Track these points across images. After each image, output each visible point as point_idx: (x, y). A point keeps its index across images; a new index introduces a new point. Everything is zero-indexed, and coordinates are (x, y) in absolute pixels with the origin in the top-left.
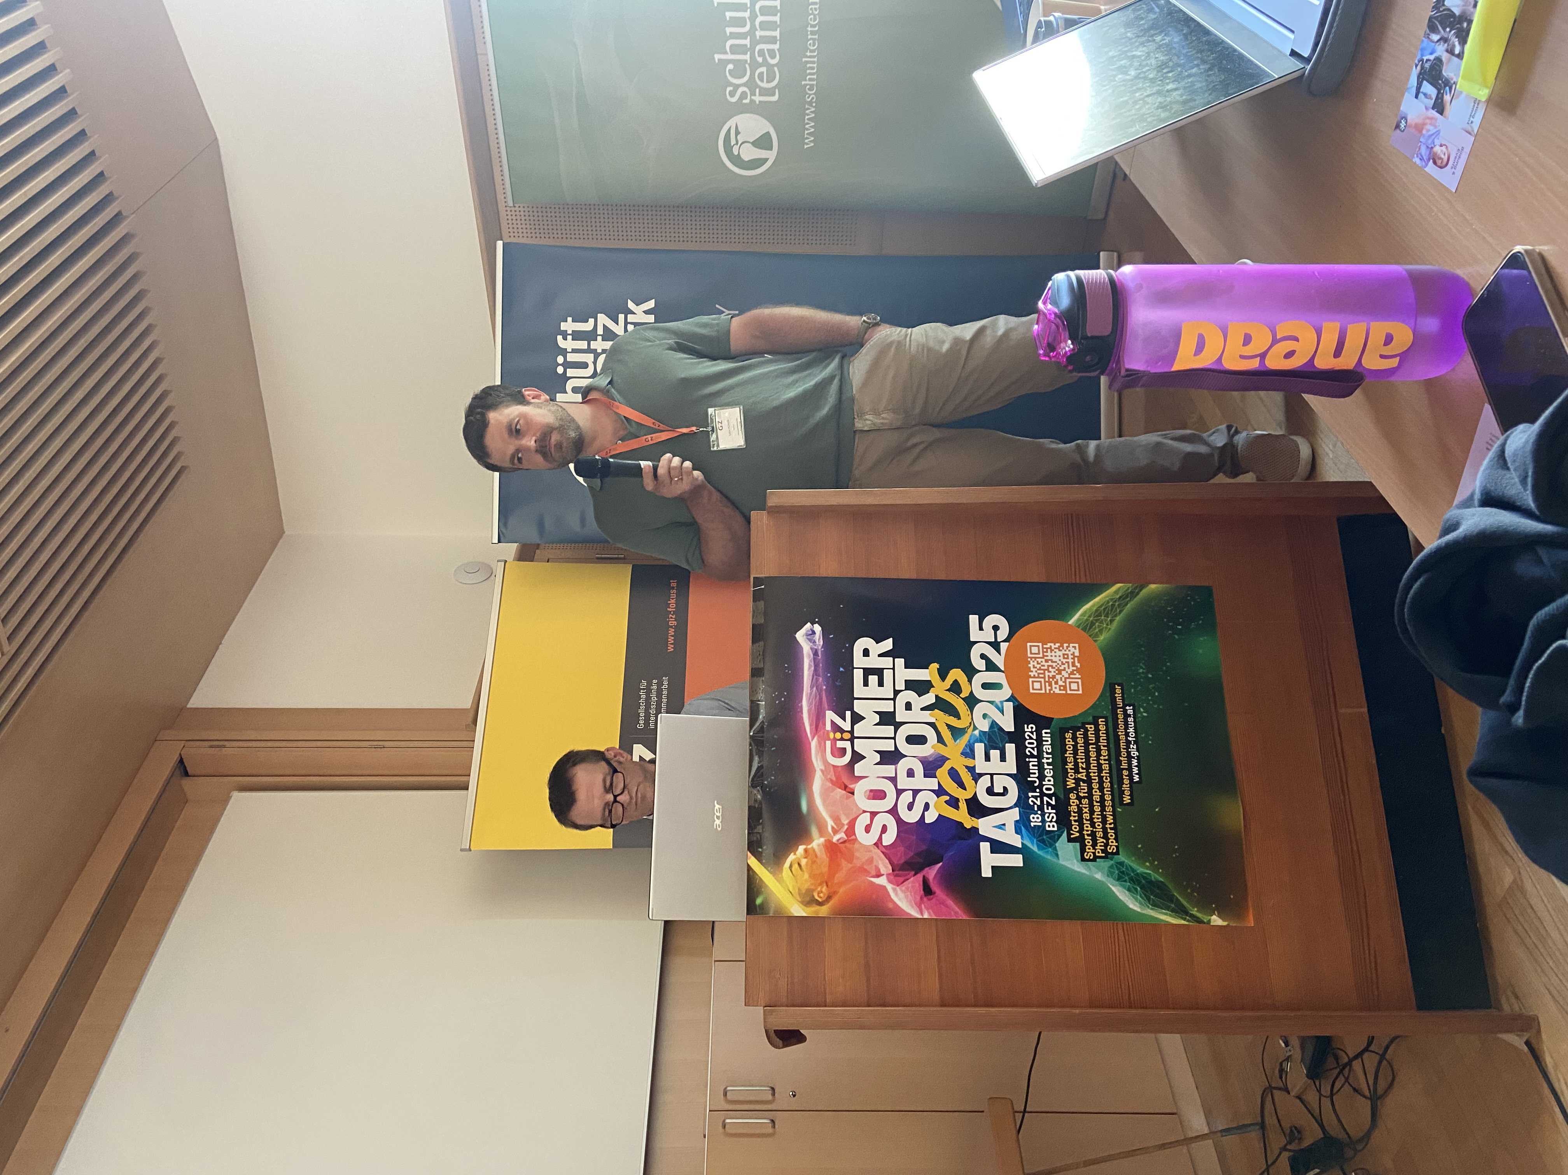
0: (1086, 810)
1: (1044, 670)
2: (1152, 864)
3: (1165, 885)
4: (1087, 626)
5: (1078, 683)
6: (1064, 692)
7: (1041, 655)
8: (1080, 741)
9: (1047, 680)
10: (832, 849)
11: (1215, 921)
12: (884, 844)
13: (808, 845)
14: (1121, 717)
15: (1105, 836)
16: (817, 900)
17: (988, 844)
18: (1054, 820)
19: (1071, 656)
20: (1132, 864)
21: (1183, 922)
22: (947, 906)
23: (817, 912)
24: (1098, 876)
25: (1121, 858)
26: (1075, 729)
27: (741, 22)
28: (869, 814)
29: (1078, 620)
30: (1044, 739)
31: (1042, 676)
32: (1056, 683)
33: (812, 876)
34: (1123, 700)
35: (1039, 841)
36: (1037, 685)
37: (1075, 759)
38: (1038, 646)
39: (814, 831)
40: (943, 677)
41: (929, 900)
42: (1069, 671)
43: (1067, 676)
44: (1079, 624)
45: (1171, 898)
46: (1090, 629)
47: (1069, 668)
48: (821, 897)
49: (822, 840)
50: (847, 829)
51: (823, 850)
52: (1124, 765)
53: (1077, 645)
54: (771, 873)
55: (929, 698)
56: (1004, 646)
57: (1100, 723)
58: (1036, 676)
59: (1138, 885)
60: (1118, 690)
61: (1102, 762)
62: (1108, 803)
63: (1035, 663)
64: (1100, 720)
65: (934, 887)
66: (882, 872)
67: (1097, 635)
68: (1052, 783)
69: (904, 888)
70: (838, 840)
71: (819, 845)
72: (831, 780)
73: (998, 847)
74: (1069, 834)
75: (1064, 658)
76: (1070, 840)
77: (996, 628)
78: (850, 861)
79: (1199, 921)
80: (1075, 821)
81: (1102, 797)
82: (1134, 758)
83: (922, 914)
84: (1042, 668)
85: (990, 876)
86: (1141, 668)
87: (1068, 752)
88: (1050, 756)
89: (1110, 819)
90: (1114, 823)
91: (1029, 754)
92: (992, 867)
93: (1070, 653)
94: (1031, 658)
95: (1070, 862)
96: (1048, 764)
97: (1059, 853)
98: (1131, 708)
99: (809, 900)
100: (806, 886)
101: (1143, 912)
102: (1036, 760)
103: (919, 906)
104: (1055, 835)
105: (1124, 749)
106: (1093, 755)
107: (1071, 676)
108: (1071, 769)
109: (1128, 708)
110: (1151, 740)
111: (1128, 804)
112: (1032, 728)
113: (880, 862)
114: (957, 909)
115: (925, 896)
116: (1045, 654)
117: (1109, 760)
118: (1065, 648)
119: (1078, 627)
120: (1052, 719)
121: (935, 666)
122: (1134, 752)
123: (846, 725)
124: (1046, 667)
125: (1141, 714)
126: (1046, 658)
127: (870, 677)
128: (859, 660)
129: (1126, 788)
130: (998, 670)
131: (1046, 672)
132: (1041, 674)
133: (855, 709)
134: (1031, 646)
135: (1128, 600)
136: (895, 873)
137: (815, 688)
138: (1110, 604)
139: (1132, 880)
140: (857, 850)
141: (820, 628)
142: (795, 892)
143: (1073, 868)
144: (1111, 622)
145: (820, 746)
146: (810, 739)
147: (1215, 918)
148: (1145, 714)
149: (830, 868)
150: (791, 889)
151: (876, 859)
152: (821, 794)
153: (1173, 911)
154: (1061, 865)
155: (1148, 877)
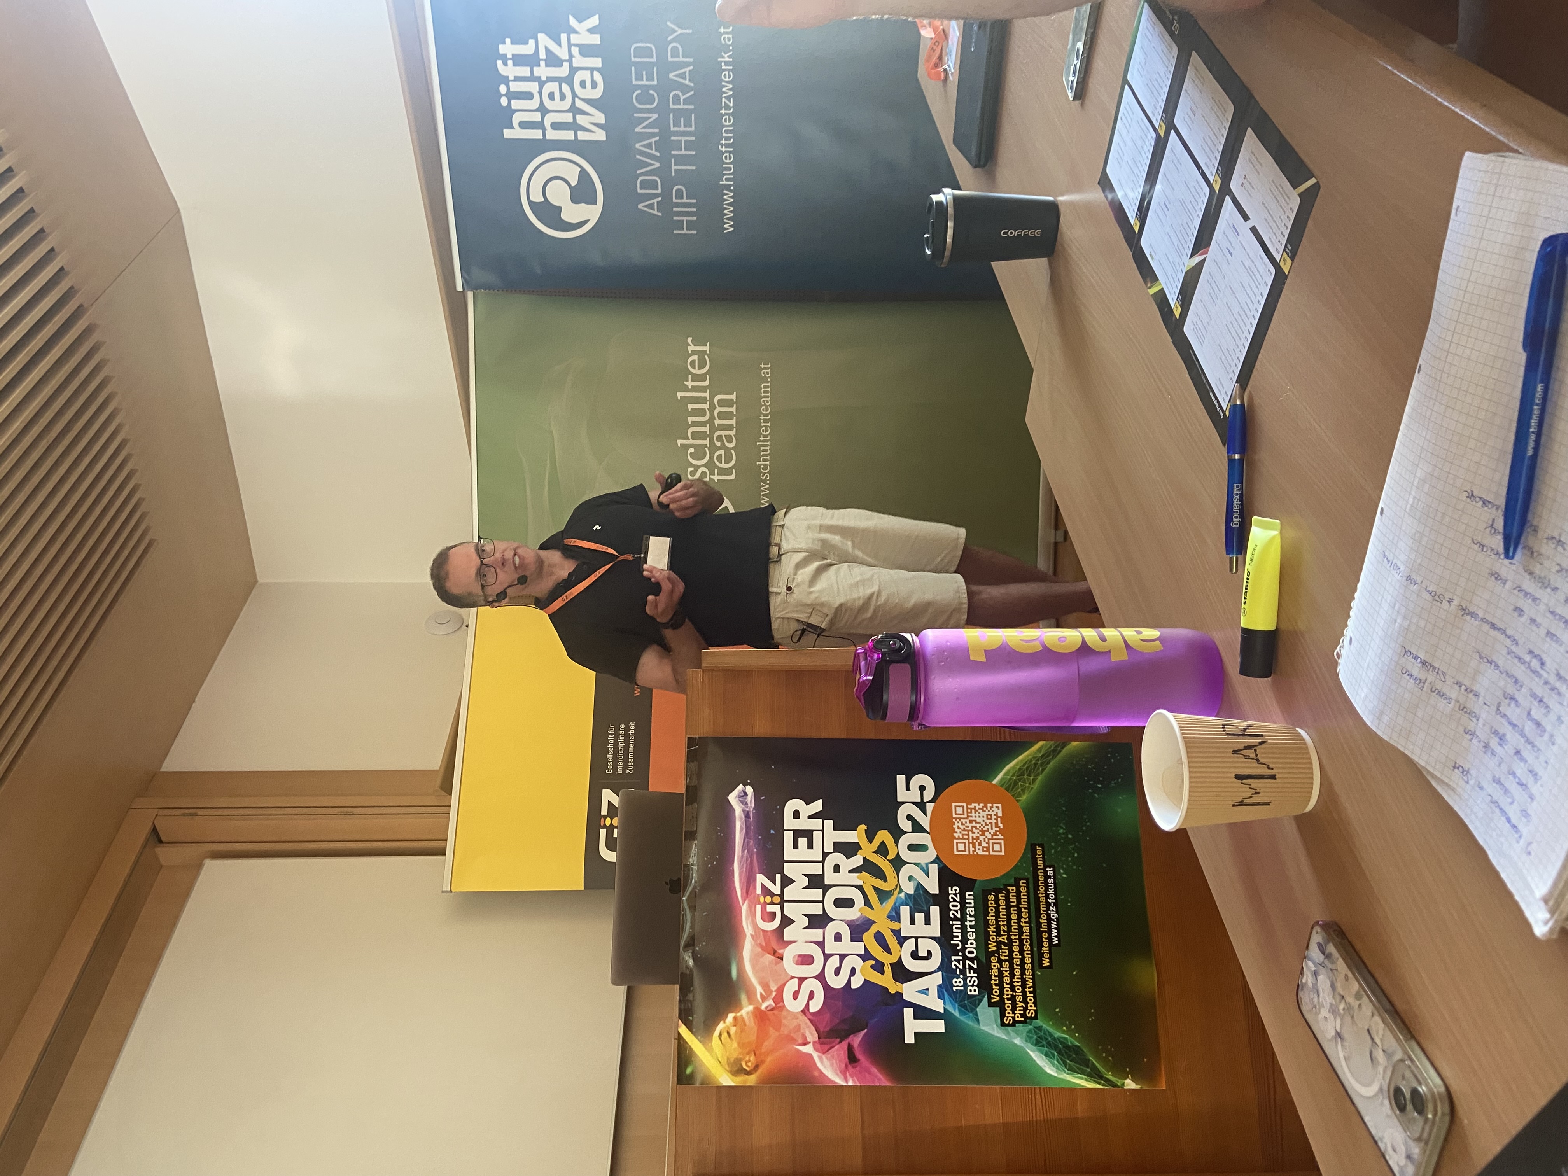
0: (1006, 974)
1: (968, 831)
2: (1069, 1028)
3: (1082, 1050)
4: (1011, 786)
5: (1000, 844)
6: (987, 853)
7: (965, 816)
8: (1002, 903)
9: (971, 841)
10: (761, 1016)
11: (1127, 1085)
12: (811, 1010)
13: (736, 1013)
14: (1041, 878)
15: (1025, 1001)
16: (745, 1070)
17: (912, 1009)
18: (975, 984)
19: (994, 817)
20: (1048, 1028)
21: (1098, 1086)
22: (870, 1073)
23: (745, 1081)
24: (1017, 1041)
25: (1039, 1022)
26: (998, 891)
29: (1002, 779)
30: (967, 901)
31: (966, 837)
32: (980, 844)
33: (741, 1045)
34: (1044, 861)
35: (959, 1006)
36: (961, 847)
37: (997, 922)
38: (963, 807)
39: (744, 998)
40: (870, 837)
41: (854, 1067)
42: (992, 832)
43: (990, 836)
44: (1002, 784)
45: (1087, 1063)
46: (1013, 788)
47: (992, 829)
48: (748, 1066)
49: (751, 1008)
50: (776, 995)
51: (752, 1017)
53: (1000, 805)
54: (701, 1042)
55: (857, 861)
56: (930, 807)
57: (1021, 885)
58: (961, 837)
59: (1056, 1049)
60: (1039, 852)
61: (1023, 924)
62: (1028, 966)
63: (960, 824)
64: (1022, 882)
65: (859, 1054)
66: (809, 1040)
67: (1019, 795)
68: (974, 946)
69: (829, 1056)
70: (766, 1008)
71: (748, 1013)
72: (761, 945)
73: (922, 1013)
74: (990, 999)
76: (990, 1005)
77: (922, 788)
78: (777, 1028)
79: (1113, 1085)
80: (996, 985)
81: (1022, 960)
82: (1053, 920)
83: (847, 1082)
85: (913, 1042)
86: (1062, 828)
87: (990, 915)
88: (973, 919)
89: (1029, 983)
90: (1034, 987)
91: (952, 916)
92: (916, 1033)
93: (993, 814)
94: (956, 819)
95: (990, 1028)
96: (971, 927)
97: (979, 1018)
98: (1052, 869)
99: (737, 1070)
100: (735, 1055)
101: (1061, 1077)
102: (959, 923)
103: (844, 1073)
104: (976, 1000)
105: (1044, 911)
106: (1014, 917)
107: (994, 837)
108: (993, 932)
109: (1048, 869)
110: (1070, 902)
111: (1047, 967)
113: (807, 1030)
114: (880, 1076)
115: (850, 1063)
116: (970, 815)
117: (1029, 922)
118: (989, 809)
119: (1002, 786)
120: (976, 880)
121: (863, 828)
122: (1054, 916)
123: (776, 889)
124: (970, 828)
125: (1061, 874)
126: (970, 818)
127: (800, 839)
128: (790, 823)
129: (1045, 949)
130: (923, 830)
131: (970, 833)
132: (966, 835)
133: (785, 873)
134: (956, 806)
135: (1051, 757)
136: (821, 1040)
137: (746, 851)
138: (1033, 762)
139: (1049, 1044)
140: (786, 1018)
141: (752, 790)
142: (724, 1062)
143: (993, 1033)
144: (1034, 780)
145: (751, 911)
146: (741, 904)
147: (1128, 1081)
148: (1064, 876)
149: (758, 1037)
150: (720, 1059)
151: (802, 1025)
152: (751, 961)
153: (1089, 1075)
154: (982, 1030)
155: (1064, 1041)
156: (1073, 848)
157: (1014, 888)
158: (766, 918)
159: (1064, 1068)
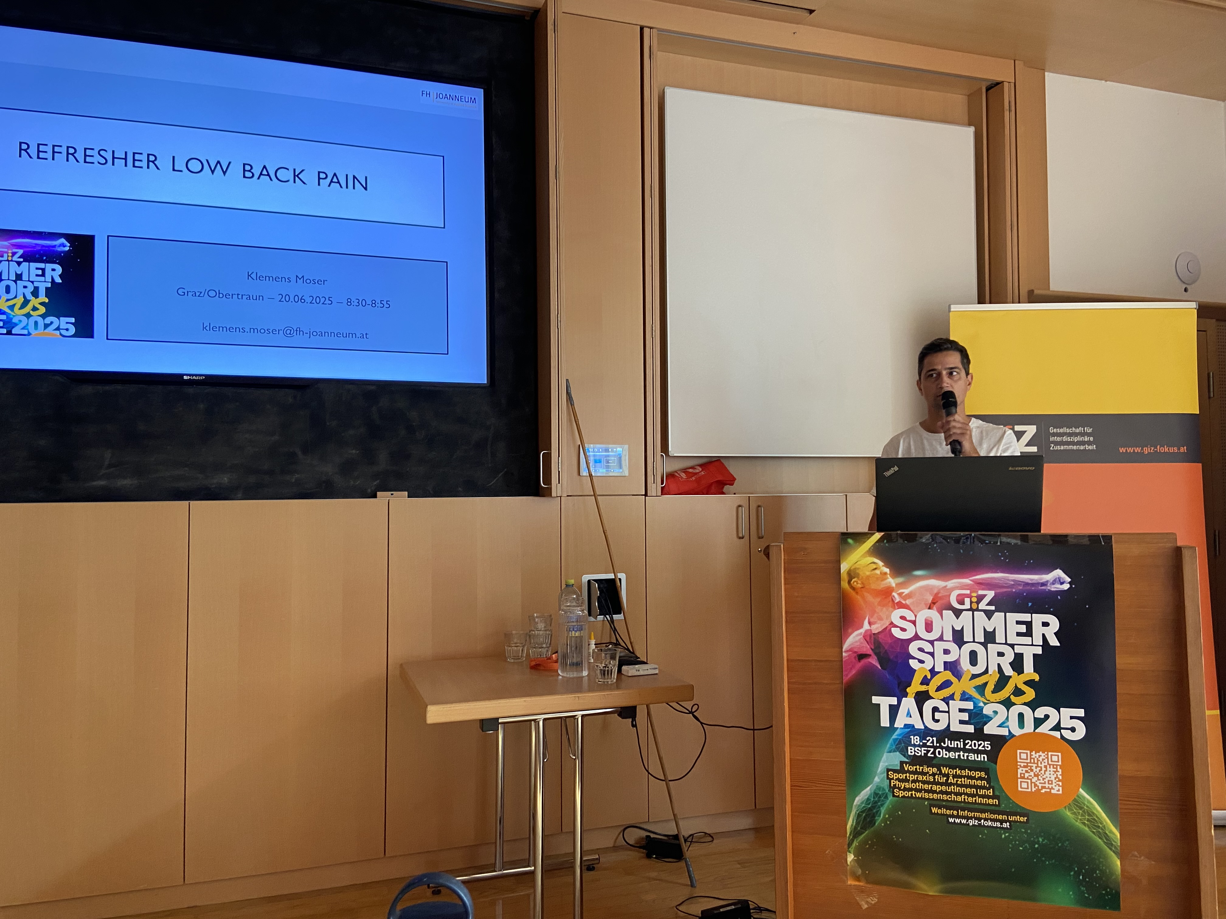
0: (925, 778)
1: (1037, 764)
3: (872, 827)
4: (1079, 804)
5: (1028, 789)
6: (1019, 776)
7: (1050, 763)
8: (979, 783)
9: (1029, 764)
10: (887, 592)
11: (850, 855)
12: (893, 629)
13: (889, 574)
14: (1000, 817)
16: (852, 580)
19: (1050, 786)
20: (887, 804)
21: (848, 834)
22: (851, 669)
23: (844, 580)
24: (877, 779)
25: (891, 798)
29: (1084, 798)
30: (979, 755)
32: (1027, 772)
33: (868, 577)
35: (900, 740)
36: (1024, 756)
37: (964, 777)
38: (1058, 762)
39: (900, 580)
41: (855, 658)
42: (1038, 783)
43: (1034, 780)
44: (1080, 797)
45: (864, 828)
46: (1078, 806)
47: (1040, 783)
48: (854, 583)
49: (894, 585)
50: (903, 603)
51: (886, 586)
53: (1061, 792)
55: (1008, 671)
56: (1057, 734)
58: (1032, 757)
59: (872, 806)
60: (1022, 819)
61: (963, 797)
63: (1043, 757)
65: (864, 661)
66: (873, 626)
67: (1071, 810)
68: (944, 756)
69: (862, 640)
70: (894, 596)
71: (890, 583)
72: (938, 594)
73: (894, 710)
74: (906, 763)
75: (1049, 781)
76: (902, 763)
77: (1073, 730)
78: (880, 604)
79: (850, 845)
80: (916, 769)
81: (934, 792)
82: (967, 821)
83: (845, 652)
86: (1043, 840)
87: (969, 772)
89: (919, 795)
91: (967, 742)
93: (1053, 786)
94: (1048, 754)
95: (885, 759)
97: (892, 753)
99: (851, 575)
100: (861, 573)
101: (854, 806)
103: (851, 650)
104: (904, 752)
105: (974, 814)
106: (968, 790)
107: (1033, 784)
108: (956, 772)
109: (1008, 824)
112: (988, 747)
113: (879, 625)
114: (850, 676)
115: (857, 655)
116: (1052, 766)
117: (965, 802)
118: (1058, 783)
121: (1037, 678)
122: (971, 822)
124: (1040, 765)
126: (1048, 766)
127: (1024, 626)
128: (1038, 619)
129: (944, 811)
130: (1036, 727)
132: (1034, 761)
133: (996, 613)
134: (1058, 756)
136: (872, 635)
137: (1013, 583)
139: (876, 802)
140: (887, 610)
141: (1066, 589)
142: (856, 566)
143: (882, 761)
144: (1087, 825)
145: (965, 586)
146: (970, 578)
147: (852, 856)
148: (1003, 836)
149: (873, 590)
150: (858, 563)
151: (882, 622)
152: (928, 586)
153: (855, 828)
154: (883, 754)
155: (878, 814)
156: (1026, 846)
157: (991, 794)
159: (860, 810)
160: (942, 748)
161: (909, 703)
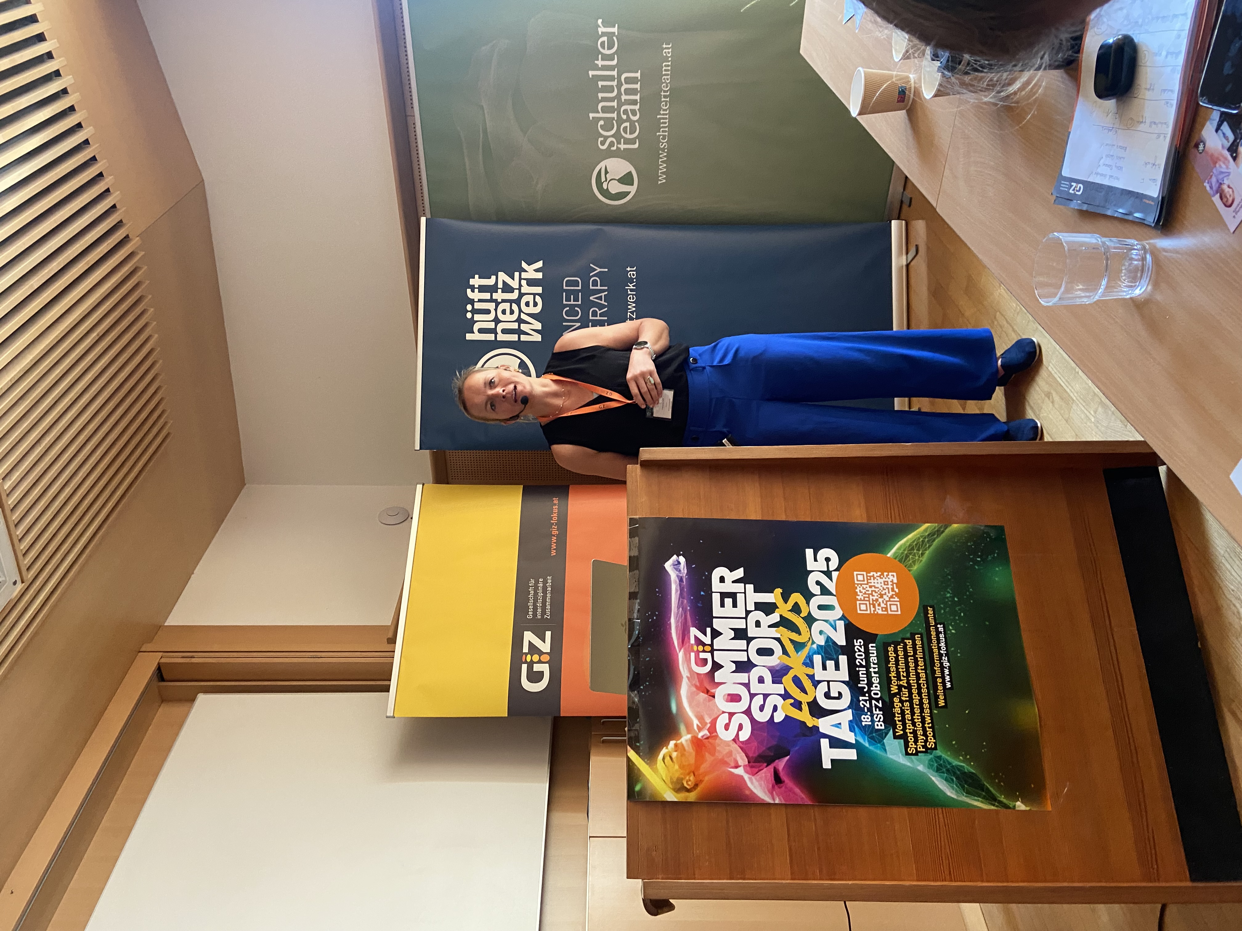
0: (908, 712)
1: (869, 594)
2: (965, 758)
4: (904, 558)
5: (897, 605)
6: (886, 613)
7: (866, 582)
8: (901, 653)
9: (871, 602)
10: (698, 744)
11: (1019, 806)
12: (741, 739)
13: (677, 741)
14: (933, 633)
15: (925, 734)
16: (686, 787)
17: (827, 740)
18: (882, 720)
19: (890, 583)
20: (947, 757)
21: (993, 807)
22: (794, 793)
23: (687, 797)
24: (921, 768)
25: (938, 752)
26: (896, 644)
27: (610, 89)
28: (727, 714)
29: (895, 553)
30: (870, 651)
31: (867, 599)
32: (879, 605)
33: (682, 767)
34: (935, 619)
35: (870, 738)
36: (863, 607)
37: (897, 669)
38: (863, 575)
39: (682, 728)
40: (786, 600)
41: (780, 788)
42: (889, 595)
43: (887, 599)
44: (896, 556)
45: (982, 788)
46: (906, 559)
47: (889, 593)
48: (688, 785)
49: (689, 736)
50: (710, 727)
51: (690, 745)
52: (938, 674)
53: (895, 574)
54: (647, 764)
55: (775, 618)
56: (835, 575)
57: (916, 638)
58: (862, 599)
59: (954, 775)
60: (930, 611)
61: (920, 671)
62: (926, 706)
63: (861, 589)
64: (916, 636)
65: (782, 775)
66: (740, 764)
67: (911, 566)
68: (878, 688)
69: (758, 777)
70: (702, 737)
71: (686, 741)
72: (696, 687)
73: (836, 743)
74: (894, 733)
75: (885, 584)
76: (895, 737)
77: (828, 560)
78: (713, 753)
79: (1007, 807)
80: (899, 721)
81: (921, 700)
82: (946, 668)
83: (774, 800)
84: (867, 592)
85: (830, 767)
86: (948, 593)
87: (891, 663)
88: (876, 666)
89: (928, 720)
90: (932, 723)
92: (832, 760)
93: (889, 581)
94: (858, 584)
95: (896, 756)
96: (875, 673)
97: (887, 748)
98: (942, 626)
99: (679, 788)
100: (677, 775)
101: (959, 798)
102: (865, 669)
103: (771, 793)
104: (883, 733)
105: (937, 660)
106: (912, 665)
107: (891, 599)
108: (894, 677)
109: (939, 626)
110: (959, 653)
111: (942, 706)
112: (860, 642)
113: (738, 755)
114: (803, 796)
115: (776, 784)
116: (869, 581)
117: (925, 669)
118: (885, 576)
119: (895, 558)
120: (877, 635)
121: (778, 591)
122: (946, 664)
123: (707, 640)
124: (870, 592)
125: (950, 630)
126: (870, 584)
127: (726, 599)
128: (716, 586)
129: (940, 692)
130: (830, 594)
131: (871, 596)
132: (867, 597)
133: (714, 627)
134: (857, 575)
135: (935, 536)
136: (750, 764)
137: (681, 609)
138: (921, 539)
139: (948, 770)
140: (719, 745)
141: (684, 560)
142: (668, 781)
143: (897, 761)
144: (922, 554)
145: (686, 657)
146: (678, 651)
147: (1018, 803)
148: (953, 631)
149: (696, 760)
150: (664, 779)
151: (734, 752)
152: (688, 698)
153: (984, 798)
154: (888, 758)
155: (962, 769)
156: (959, 609)
157: (910, 641)
158: (699, 663)
159: (962, 791)
160: (869, 691)
161: (825, 725)
